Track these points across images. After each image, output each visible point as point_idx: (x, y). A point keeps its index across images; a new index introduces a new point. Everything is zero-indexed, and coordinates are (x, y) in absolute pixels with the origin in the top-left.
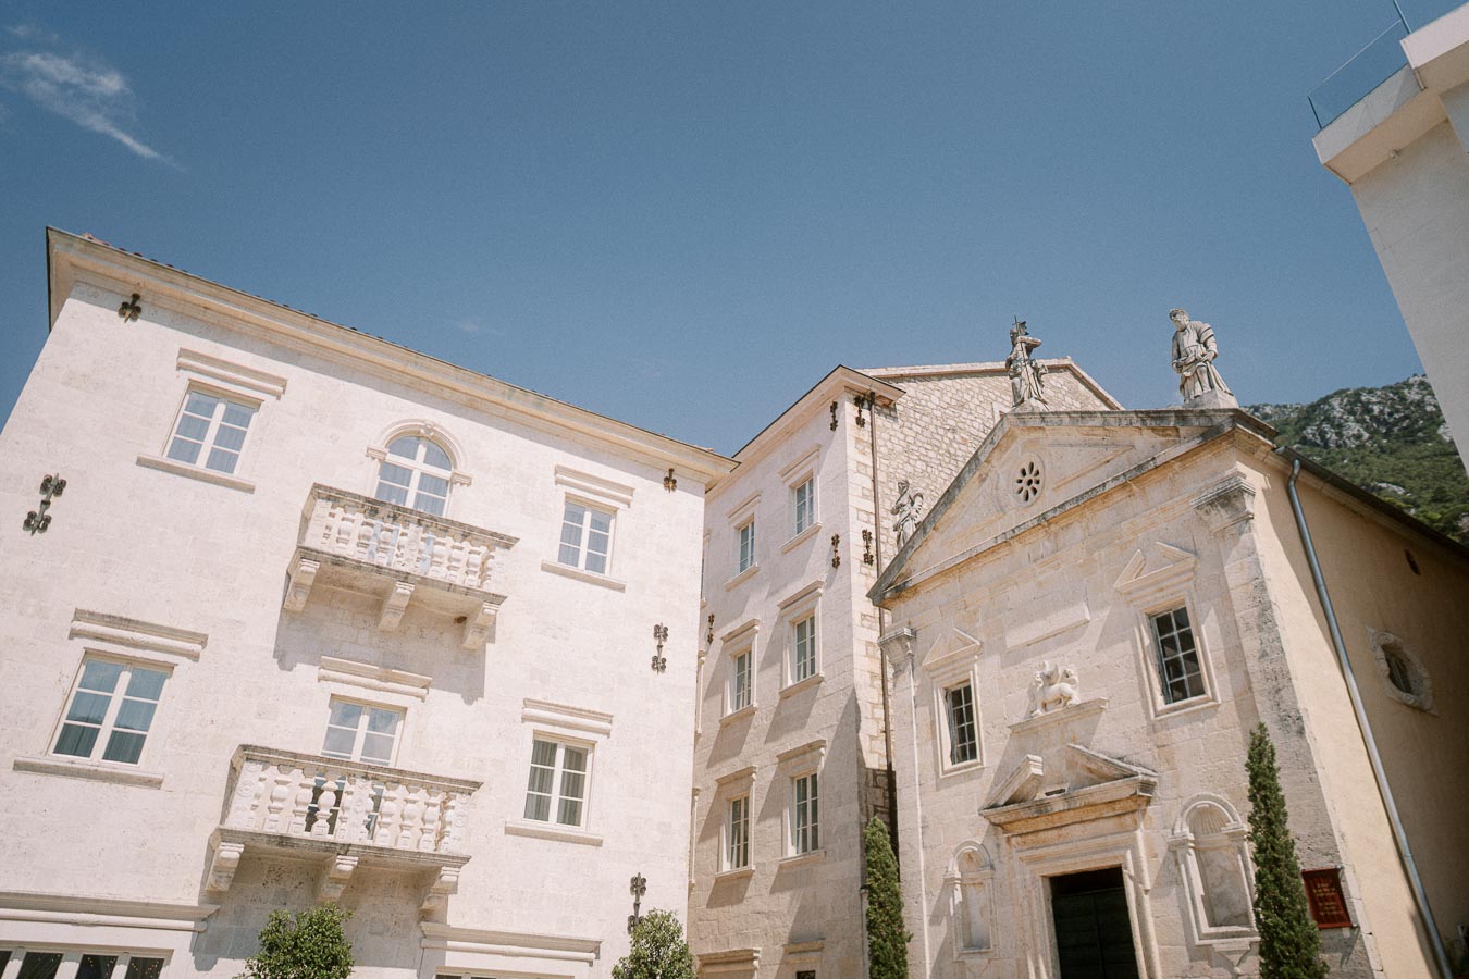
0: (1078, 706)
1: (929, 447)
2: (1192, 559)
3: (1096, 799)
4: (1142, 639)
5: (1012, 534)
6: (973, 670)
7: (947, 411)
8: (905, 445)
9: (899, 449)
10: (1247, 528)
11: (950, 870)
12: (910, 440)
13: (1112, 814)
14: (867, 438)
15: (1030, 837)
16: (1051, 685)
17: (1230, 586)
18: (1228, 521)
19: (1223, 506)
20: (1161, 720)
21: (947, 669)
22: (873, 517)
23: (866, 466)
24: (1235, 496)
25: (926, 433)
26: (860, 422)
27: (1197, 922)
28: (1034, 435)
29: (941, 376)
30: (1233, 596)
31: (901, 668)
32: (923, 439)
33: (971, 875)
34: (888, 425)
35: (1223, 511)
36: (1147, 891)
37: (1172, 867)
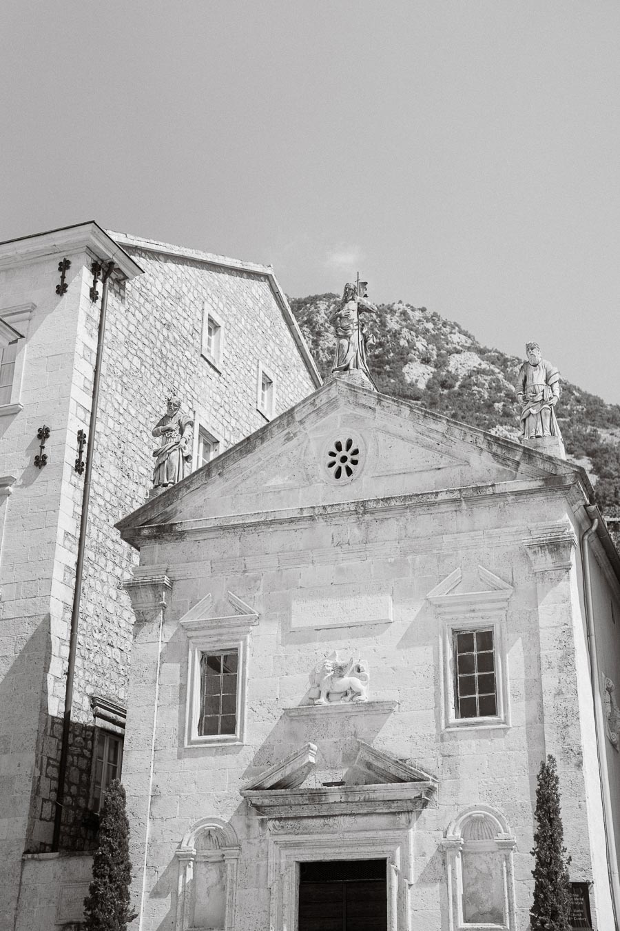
0: (369, 703)
1: (146, 342)
2: (511, 591)
3: (379, 796)
4: (444, 652)
5: (321, 511)
6: (245, 640)
7: (166, 302)
8: (126, 333)
9: (121, 338)
10: (565, 577)
11: (184, 845)
12: (132, 328)
13: (387, 811)
14: (96, 316)
15: (290, 822)
16: (341, 676)
17: (541, 625)
18: (551, 566)
19: (551, 551)
20: (449, 733)
21: (212, 632)
22: (89, 415)
23: (91, 351)
24: (564, 547)
25: (146, 325)
26: (93, 295)
27: (455, 918)
28: (360, 412)
29: (169, 257)
30: (541, 635)
31: (148, 618)
32: (143, 331)
33: (206, 853)
34: (116, 305)
35: (549, 556)
36: (410, 885)
37: (439, 867)
